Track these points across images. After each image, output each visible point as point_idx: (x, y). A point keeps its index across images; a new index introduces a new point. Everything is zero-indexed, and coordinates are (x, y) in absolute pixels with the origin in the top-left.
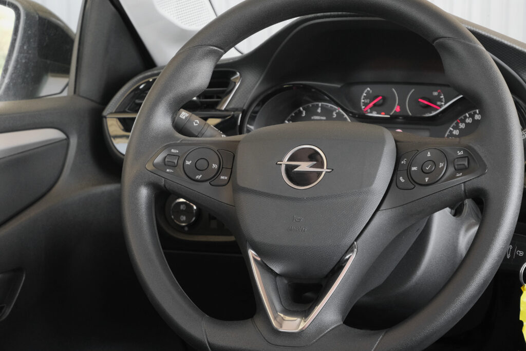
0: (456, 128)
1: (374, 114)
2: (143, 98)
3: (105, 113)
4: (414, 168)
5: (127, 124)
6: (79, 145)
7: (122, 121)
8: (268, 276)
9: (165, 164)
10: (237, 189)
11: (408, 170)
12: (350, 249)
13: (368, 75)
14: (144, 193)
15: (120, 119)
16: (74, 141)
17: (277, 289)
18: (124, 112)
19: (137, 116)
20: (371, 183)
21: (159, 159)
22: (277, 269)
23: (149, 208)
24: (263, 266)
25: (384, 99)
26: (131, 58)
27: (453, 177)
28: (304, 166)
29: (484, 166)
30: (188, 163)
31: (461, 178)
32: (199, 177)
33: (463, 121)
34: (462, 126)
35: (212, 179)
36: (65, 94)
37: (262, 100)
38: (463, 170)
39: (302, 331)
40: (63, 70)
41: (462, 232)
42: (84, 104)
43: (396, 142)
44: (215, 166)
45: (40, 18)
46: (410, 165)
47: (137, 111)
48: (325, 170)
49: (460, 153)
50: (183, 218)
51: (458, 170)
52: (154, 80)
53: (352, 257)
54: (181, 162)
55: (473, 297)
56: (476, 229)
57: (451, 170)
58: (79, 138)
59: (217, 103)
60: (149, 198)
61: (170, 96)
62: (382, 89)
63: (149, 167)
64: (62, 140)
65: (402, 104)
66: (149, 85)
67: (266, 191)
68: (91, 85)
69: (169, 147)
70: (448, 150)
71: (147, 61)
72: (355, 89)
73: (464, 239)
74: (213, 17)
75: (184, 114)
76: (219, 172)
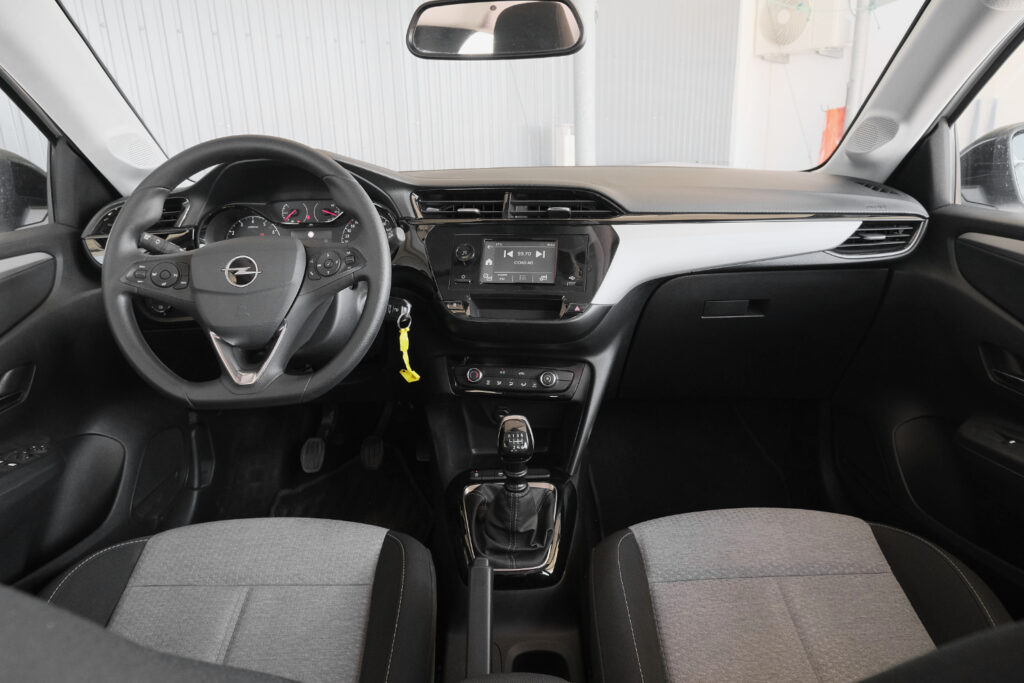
0: (349, 228)
1: (292, 222)
2: (112, 222)
3: (83, 236)
4: (319, 265)
5: (102, 243)
6: (65, 262)
7: (99, 241)
8: (227, 348)
9: (136, 277)
10: (195, 291)
11: (316, 268)
12: (283, 323)
13: (284, 196)
14: (122, 300)
15: (96, 240)
16: (60, 260)
17: (234, 356)
18: (100, 234)
19: (109, 236)
20: (291, 277)
21: (130, 274)
22: (233, 342)
23: (128, 310)
24: (223, 342)
25: (298, 211)
26: (99, 192)
27: (345, 269)
28: (242, 271)
29: (365, 261)
30: (154, 274)
31: (351, 270)
32: (164, 284)
33: (353, 223)
34: (353, 226)
35: (175, 285)
36: (46, 222)
37: (207, 219)
38: (352, 264)
39: (256, 382)
40: (42, 204)
41: (359, 299)
42: (63, 230)
43: (306, 248)
44: (176, 275)
45: (12, 163)
46: (316, 263)
47: (108, 233)
48: (257, 272)
49: (349, 253)
50: (161, 307)
51: (348, 265)
52: (119, 209)
53: (284, 329)
54: (148, 274)
55: (367, 346)
56: (365, 298)
57: (344, 264)
58: (64, 256)
59: (174, 222)
60: (127, 302)
61: (132, 226)
62: (296, 205)
63: (123, 279)
64: (48, 260)
65: (311, 213)
66: (115, 213)
67: (215, 290)
68: (66, 213)
69: (138, 264)
70: (340, 251)
71: (114, 194)
72: (277, 205)
73: (360, 304)
74: (164, 160)
75: (147, 236)
76: (179, 279)
